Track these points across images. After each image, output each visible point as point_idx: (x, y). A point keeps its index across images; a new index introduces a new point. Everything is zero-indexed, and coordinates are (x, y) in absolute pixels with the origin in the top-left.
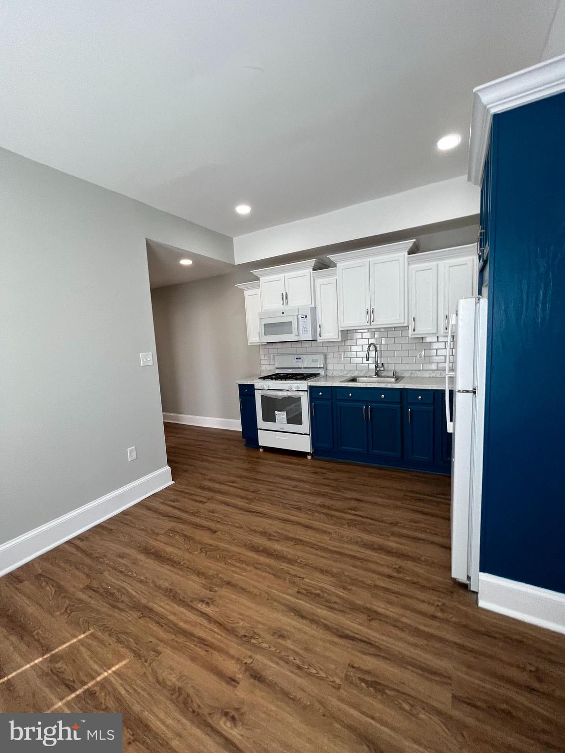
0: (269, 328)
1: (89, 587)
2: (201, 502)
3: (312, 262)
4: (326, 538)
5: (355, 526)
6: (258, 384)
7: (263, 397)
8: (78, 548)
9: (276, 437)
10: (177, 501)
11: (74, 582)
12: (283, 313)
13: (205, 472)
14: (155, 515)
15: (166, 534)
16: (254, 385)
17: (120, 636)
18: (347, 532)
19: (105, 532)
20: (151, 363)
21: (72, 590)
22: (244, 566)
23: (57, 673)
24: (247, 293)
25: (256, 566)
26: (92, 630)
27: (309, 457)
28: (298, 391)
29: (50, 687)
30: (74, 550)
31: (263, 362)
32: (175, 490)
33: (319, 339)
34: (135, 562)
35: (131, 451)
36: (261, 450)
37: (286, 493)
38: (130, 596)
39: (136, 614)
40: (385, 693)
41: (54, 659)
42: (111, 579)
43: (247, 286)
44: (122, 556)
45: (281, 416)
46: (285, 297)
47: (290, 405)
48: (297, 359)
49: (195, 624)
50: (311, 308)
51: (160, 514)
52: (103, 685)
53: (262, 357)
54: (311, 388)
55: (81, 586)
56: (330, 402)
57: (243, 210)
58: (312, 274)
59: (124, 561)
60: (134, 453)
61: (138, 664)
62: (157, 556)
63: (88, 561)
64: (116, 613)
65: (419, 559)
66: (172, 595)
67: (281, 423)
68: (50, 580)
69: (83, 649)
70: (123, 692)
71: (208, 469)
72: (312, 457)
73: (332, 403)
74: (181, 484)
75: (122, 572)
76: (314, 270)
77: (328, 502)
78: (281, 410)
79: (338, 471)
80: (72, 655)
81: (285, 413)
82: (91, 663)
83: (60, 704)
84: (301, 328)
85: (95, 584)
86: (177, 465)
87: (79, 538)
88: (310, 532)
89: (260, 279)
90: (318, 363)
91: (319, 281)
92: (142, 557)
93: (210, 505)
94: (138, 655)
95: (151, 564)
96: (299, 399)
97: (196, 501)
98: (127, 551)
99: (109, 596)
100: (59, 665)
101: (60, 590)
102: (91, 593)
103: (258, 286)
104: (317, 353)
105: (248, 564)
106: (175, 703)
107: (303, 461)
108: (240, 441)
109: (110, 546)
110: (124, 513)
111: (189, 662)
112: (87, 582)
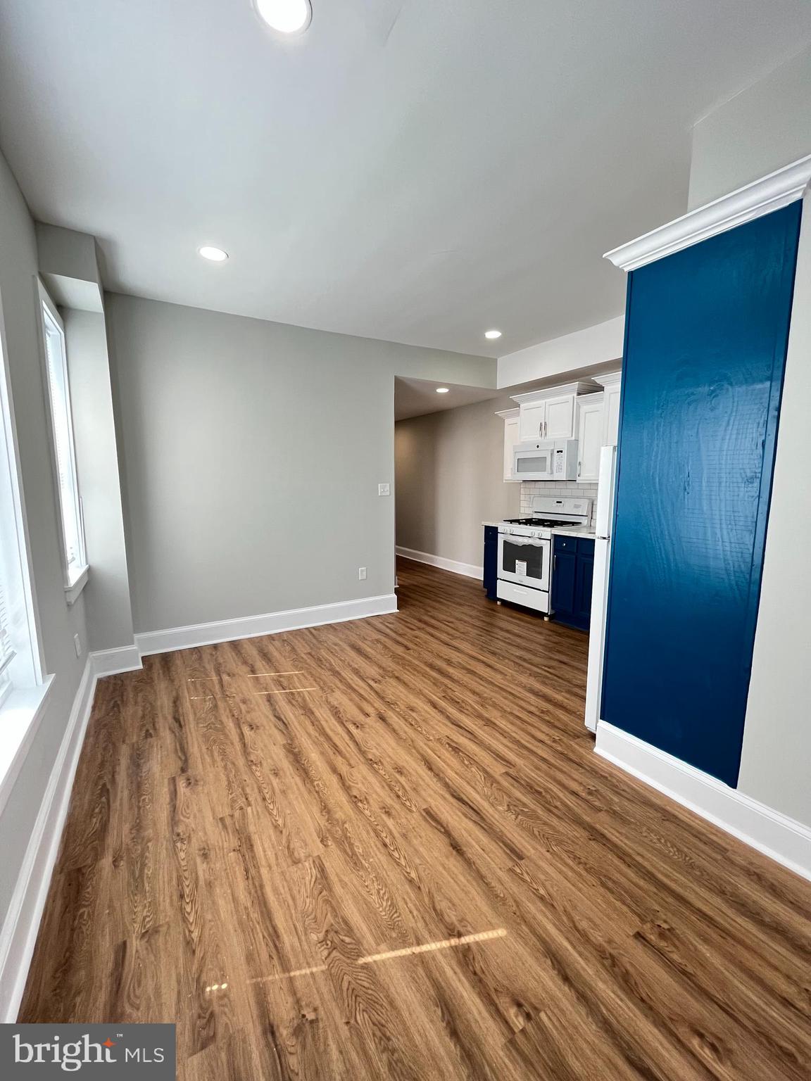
0: (522, 463)
1: (310, 654)
2: (412, 629)
3: (575, 385)
4: (499, 676)
5: (535, 677)
6: (503, 527)
7: (505, 542)
8: (311, 633)
9: (515, 590)
10: (392, 623)
11: (302, 649)
12: (538, 447)
13: (429, 609)
14: (371, 629)
15: (372, 641)
16: (497, 528)
17: (317, 679)
18: (524, 679)
19: (331, 629)
20: (388, 493)
21: (299, 652)
22: (415, 673)
23: (280, 682)
24: (507, 421)
25: (425, 675)
26: (303, 672)
27: (546, 619)
28: (540, 539)
29: (274, 685)
30: (308, 634)
31: (523, 504)
32: (397, 617)
33: (579, 480)
34: (342, 650)
35: (362, 571)
36: (499, 603)
37: (491, 640)
38: (331, 665)
39: (330, 673)
40: (459, 755)
41: (280, 676)
42: (323, 653)
43: (508, 413)
44: (336, 645)
45: (521, 566)
46: (543, 427)
47: (531, 555)
48: (558, 502)
49: (361, 688)
50: (568, 441)
51: (375, 629)
52: (299, 693)
53: (522, 497)
54: (556, 537)
55: (306, 652)
56: (574, 556)
57: (493, 335)
58: (575, 400)
59: (336, 647)
60: (365, 573)
61: (320, 692)
62: (359, 651)
63: (314, 641)
64: (319, 670)
65: (575, 713)
66: (356, 672)
67: (520, 574)
68: (289, 644)
69: (295, 677)
70: (308, 698)
71: (434, 608)
72: (550, 620)
73: (576, 558)
74: (403, 613)
75: (332, 652)
76: (579, 394)
77: (527, 656)
78: (522, 559)
79: (568, 636)
80: (289, 678)
81: (525, 563)
82: (297, 683)
83: (277, 692)
84: (555, 464)
85: (313, 653)
86: (409, 599)
87: (314, 628)
88: (488, 670)
89: (521, 406)
90: (580, 509)
91: (584, 408)
92: (348, 648)
93: (417, 633)
94: (322, 688)
95: (353, 654)
96: (541, 548)
97: (408, 627)
98: (341, 643)
99: (319, 661)
100: (281, 679)
101: (293, 649)
102: (309, 656)
103: (518, 414)
104: (583, 497)
105: (418, 672)
106: (331, 711)
107: (538, 621)
108: (481, 590)
109: (332, 638)
110: (350, 622)
111: (348, 701)
112: (309, 651)
